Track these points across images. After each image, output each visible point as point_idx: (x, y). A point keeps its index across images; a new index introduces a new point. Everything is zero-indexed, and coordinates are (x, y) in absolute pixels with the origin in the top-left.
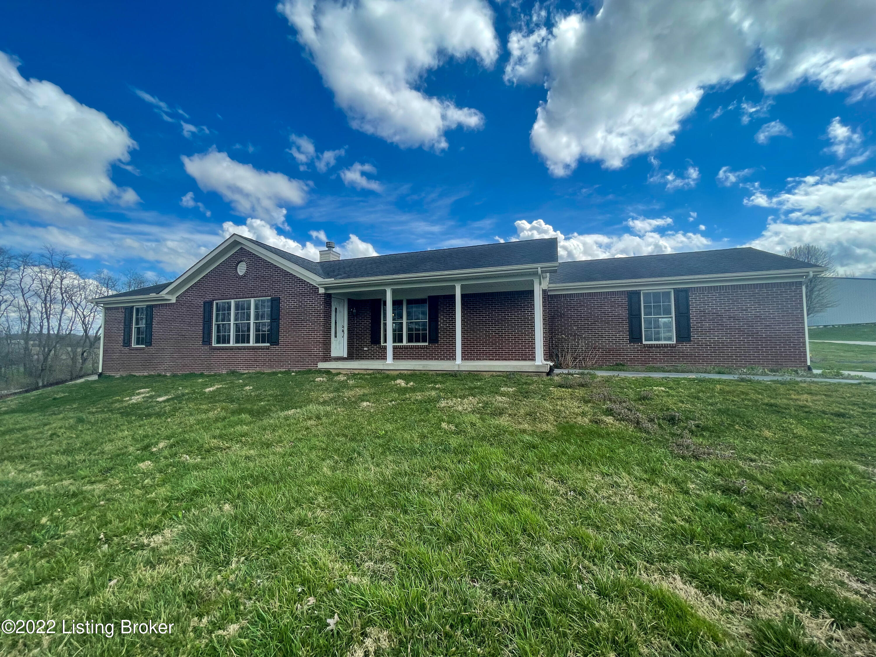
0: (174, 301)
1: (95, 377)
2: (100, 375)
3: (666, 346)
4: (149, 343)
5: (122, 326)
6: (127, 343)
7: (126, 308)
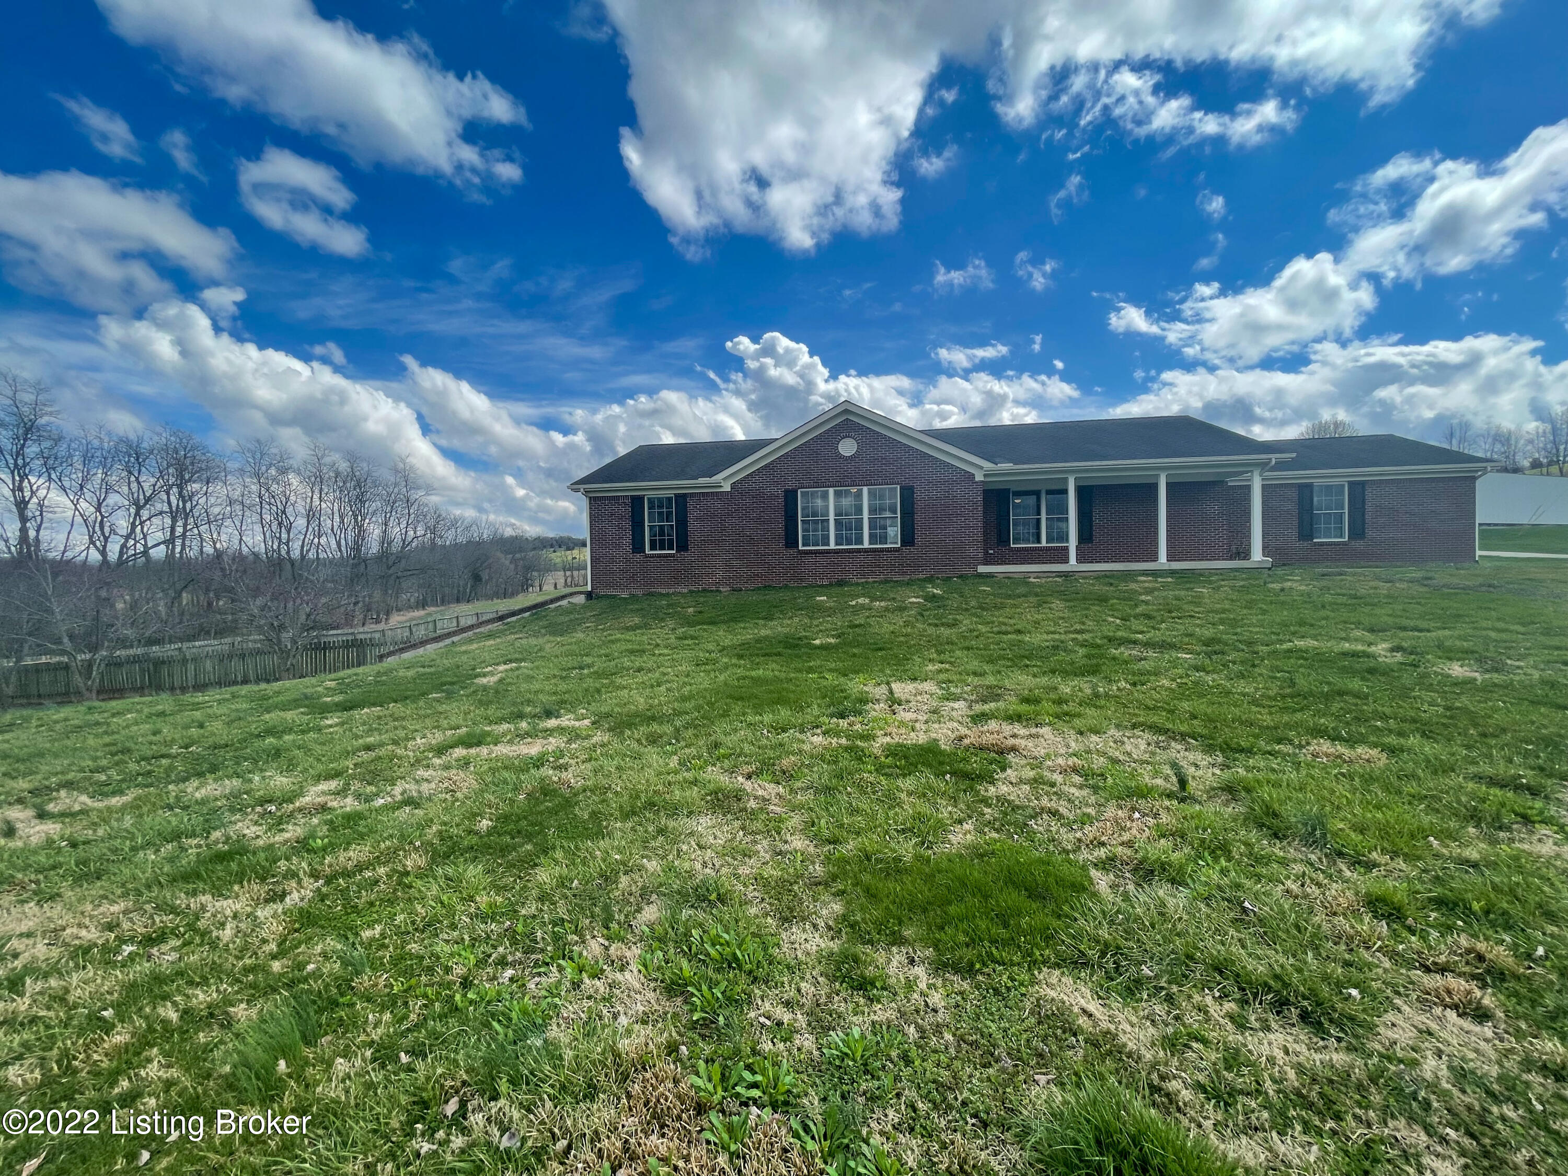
0: (727, 488)
1: (580, 599)
2: (589, 595)
3: (1338, 544)
4: (683, 546)
5: (627, 524)
6: (638, 547)
7: (634, 498)
